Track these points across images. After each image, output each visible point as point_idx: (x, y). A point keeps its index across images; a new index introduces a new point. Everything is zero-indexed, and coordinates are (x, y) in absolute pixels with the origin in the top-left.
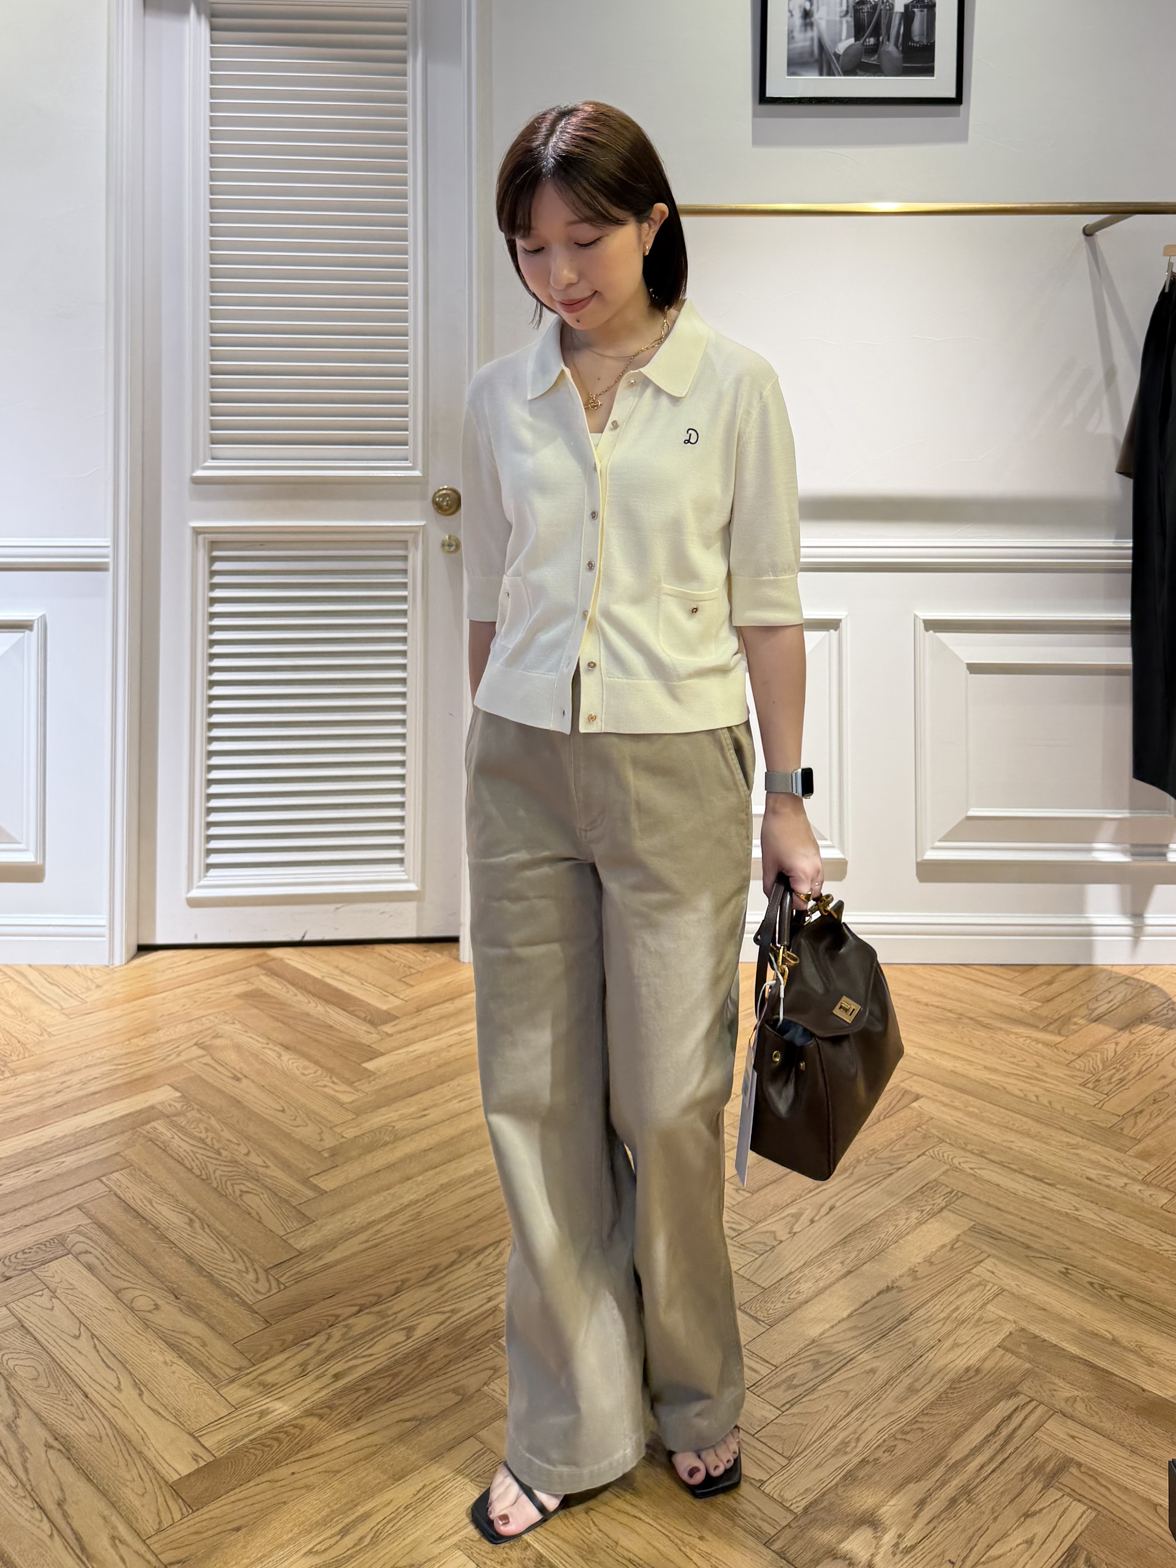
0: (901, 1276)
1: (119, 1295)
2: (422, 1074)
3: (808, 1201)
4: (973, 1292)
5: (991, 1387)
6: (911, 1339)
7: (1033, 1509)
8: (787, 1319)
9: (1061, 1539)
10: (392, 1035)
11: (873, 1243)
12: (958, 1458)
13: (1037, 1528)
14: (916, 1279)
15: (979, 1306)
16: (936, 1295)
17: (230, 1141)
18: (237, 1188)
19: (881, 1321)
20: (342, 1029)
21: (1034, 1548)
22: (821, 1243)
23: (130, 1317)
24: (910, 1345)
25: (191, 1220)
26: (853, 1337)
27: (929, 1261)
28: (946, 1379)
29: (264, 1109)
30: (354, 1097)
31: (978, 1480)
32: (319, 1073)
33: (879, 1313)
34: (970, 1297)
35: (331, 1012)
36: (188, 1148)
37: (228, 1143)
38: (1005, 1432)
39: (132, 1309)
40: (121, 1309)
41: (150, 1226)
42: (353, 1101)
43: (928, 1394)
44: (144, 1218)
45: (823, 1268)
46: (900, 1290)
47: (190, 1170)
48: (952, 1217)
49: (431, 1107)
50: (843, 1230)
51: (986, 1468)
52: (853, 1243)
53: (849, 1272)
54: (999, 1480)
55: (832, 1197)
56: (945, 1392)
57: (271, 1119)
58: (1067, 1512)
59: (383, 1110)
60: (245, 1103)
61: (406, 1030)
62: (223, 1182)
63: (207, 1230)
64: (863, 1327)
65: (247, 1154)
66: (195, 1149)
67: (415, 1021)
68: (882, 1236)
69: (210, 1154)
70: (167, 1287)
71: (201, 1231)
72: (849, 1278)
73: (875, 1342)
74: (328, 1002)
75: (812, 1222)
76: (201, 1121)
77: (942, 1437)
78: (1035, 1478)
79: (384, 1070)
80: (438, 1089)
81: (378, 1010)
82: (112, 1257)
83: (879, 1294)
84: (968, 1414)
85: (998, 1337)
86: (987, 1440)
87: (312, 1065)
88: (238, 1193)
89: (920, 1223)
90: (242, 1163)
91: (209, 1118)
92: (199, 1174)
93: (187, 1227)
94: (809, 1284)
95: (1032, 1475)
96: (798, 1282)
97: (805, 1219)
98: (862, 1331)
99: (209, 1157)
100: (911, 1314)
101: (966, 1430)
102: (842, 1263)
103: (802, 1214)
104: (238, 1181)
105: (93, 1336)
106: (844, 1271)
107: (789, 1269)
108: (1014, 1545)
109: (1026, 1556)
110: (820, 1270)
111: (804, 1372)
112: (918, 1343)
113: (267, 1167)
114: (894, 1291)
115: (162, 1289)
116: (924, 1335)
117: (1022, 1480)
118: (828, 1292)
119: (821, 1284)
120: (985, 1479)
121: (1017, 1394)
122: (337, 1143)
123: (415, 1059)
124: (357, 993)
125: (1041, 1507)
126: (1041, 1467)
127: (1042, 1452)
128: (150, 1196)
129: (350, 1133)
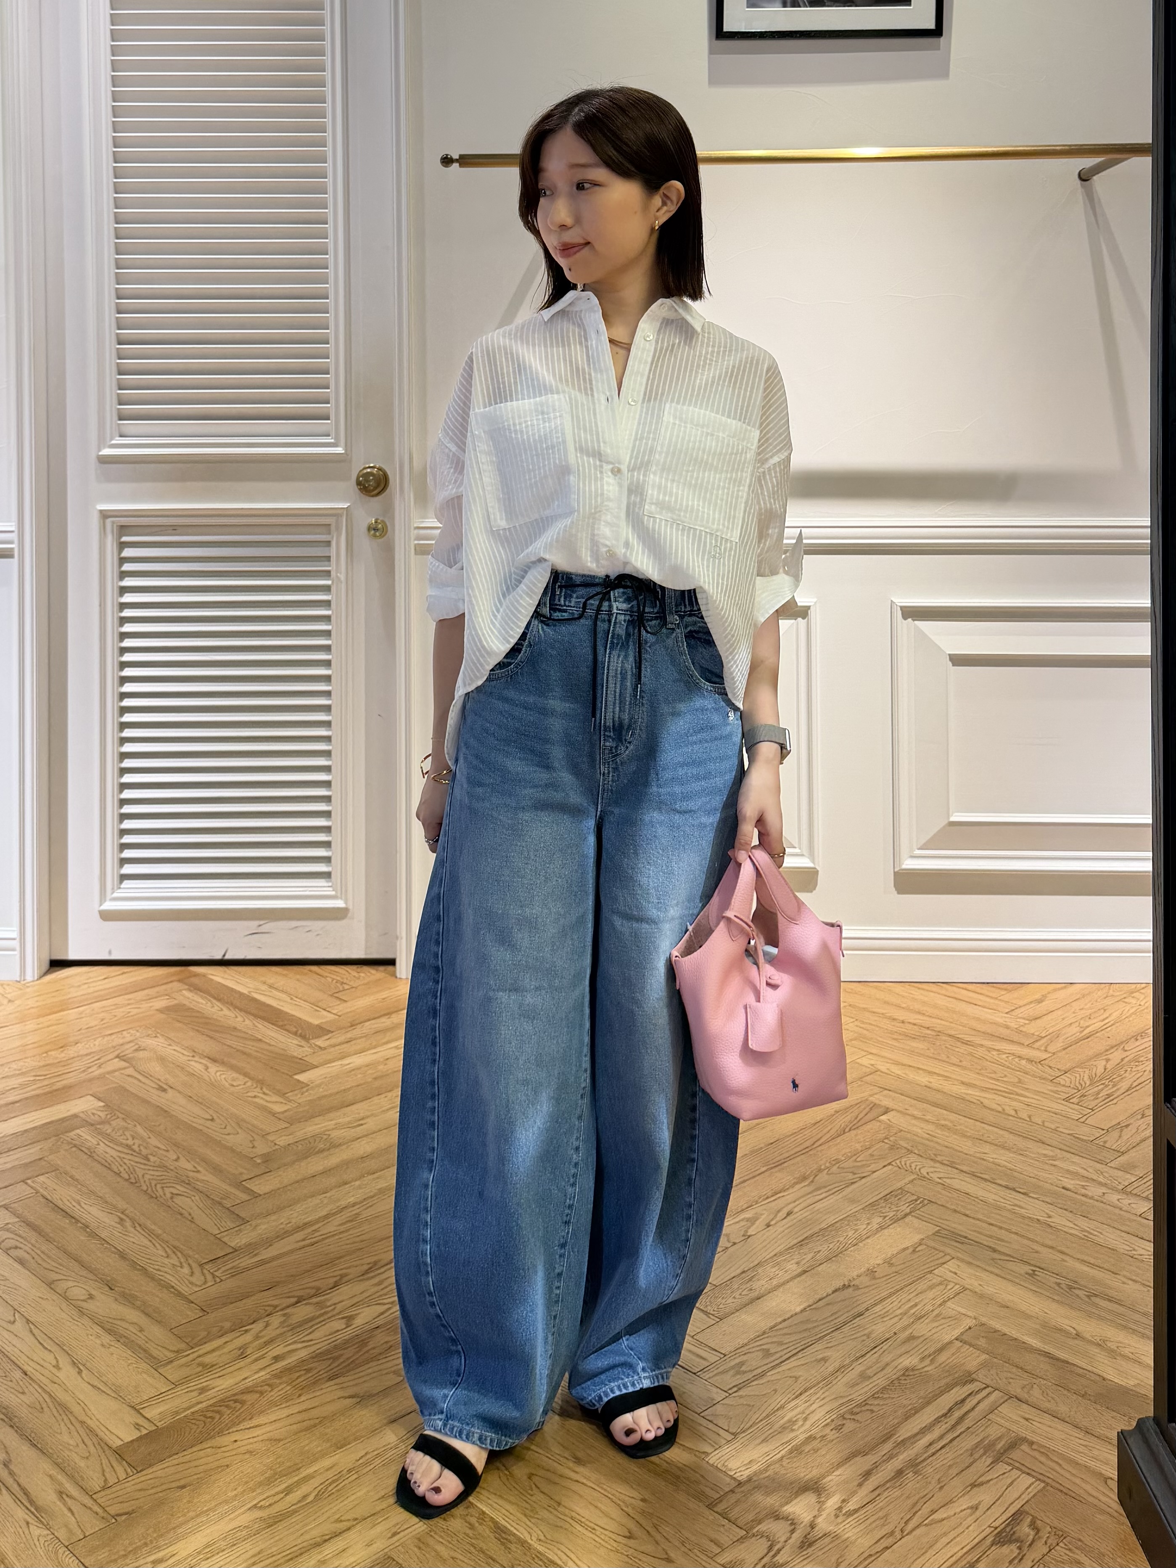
0: (858, 1276)
1: (52, 1286)
2: (358, 1086)
3: (764, 1207)
4: (934, 1290)
5: (947, 1374)
6: (866, 1332)
7: (980, 1480)
8: (737, 1314)
9: (1006, 1506)
10: (325, 1049)
11: (831, 1246)
12: (906, 1436)
13: (984, 1496)
14: (875, 1278)
15: (939, 1303)
16: (894, 1294)
17: (159, 1148)
18: (167, 1191)
19: (836, 1316)
20: (273, 1043)
21: (978, 1513)
22: (777, 1244)
23: (64, 1306)
24: (865, 1338)
25: (121, 1219)
26: (805, 1330)
27: (889, 1262)
28: (899, 1367)
29: (191, 1118)
30: (286, 1108)
31: (926, 1455)
32: (249, 1084)
33: (835, 1308)
34: (931, 1294)
35: (260, 1026)
36: (115, 1154)
37: (156, 1149)
38: (957, 1414)
39: (66, 1299)
40: (55, 1298)
41: (80, 1225)
42: (286, 1111)
43: (880, 1381)
44: (73, 1217)
45: (777, 1268)
46: (857, 1288)
47: (118, 1174)
48: (915, 1221)
49: (368, 1117)
50: (802, 1232)
51: (935, 1445)
52: (810, 1246)
53: (805, 1272)
54: (949, 1455)
55: (790, 1203)
56: (898, 1378)
57: (200, 1127)
58: (1015, 1483)
59: (317, 1120)
60: (174, 1113)
61: (340, 1044)
62: (153, 1185)
63: (138, 1228)
64: (816, 1321)
65: (176, 1160)
66: (122, 1155)
67: (349, 1035)
68: (841, 1239)
69: (137, 1159)
70: (101, 1279)
71: (133, 1230)
72: (804, 1277)
73: (829, 1334)
74: (256, 1016)
75: (768, 1226)
76: (127, 1129)
77: (891, 1418)
78: (984, 1454)
79: (318, 1082)
80: (376, 1100)
81: (309, 1025)
82: (43, 1252)
83: (834, 1292)
84: (919, 1399)
85: (956, 1331)
86: (937, 1421)
87: (241, 1077)
88: (168, 1195)
89: (881, 1228)
90: (172, 1168)
91: (135, 1126)
92: (127, 1177)
93: (118, 1226)
94: (763, 1282)
95: (982, 1451)
96: (750, 1280)
97: (760, 1224)
98: (815, 1324)
99: (137, 1162)
100: (867, 1310)
101: (916, 1413)
102: (797, 1263)
103: (757, 1219)
104: (168, 1185)
105: (28, 1321)
106: (800, 1270)
107: (742, 1267)
108: (958, 1510)
109: (970, 1520)
110: (774, 1270)
111: (754, 1361)
112: (873, 1336)
113: (198, 1172)
114: (851, 1289)
115: (96, 1281)
116: (880, 1329)
117: (971, 1455)
118: (781, 1289)
119: (775, 1282)
120: (933, 1454)
121: (972, 1381)
122: (268, 1150)
123: (350, 1072)
124: (287, 1008)
125: (988, 1478)
126: (992, 1445)
127: (994, 1432)
128: (78, 1197)
129: (282, 1141)
